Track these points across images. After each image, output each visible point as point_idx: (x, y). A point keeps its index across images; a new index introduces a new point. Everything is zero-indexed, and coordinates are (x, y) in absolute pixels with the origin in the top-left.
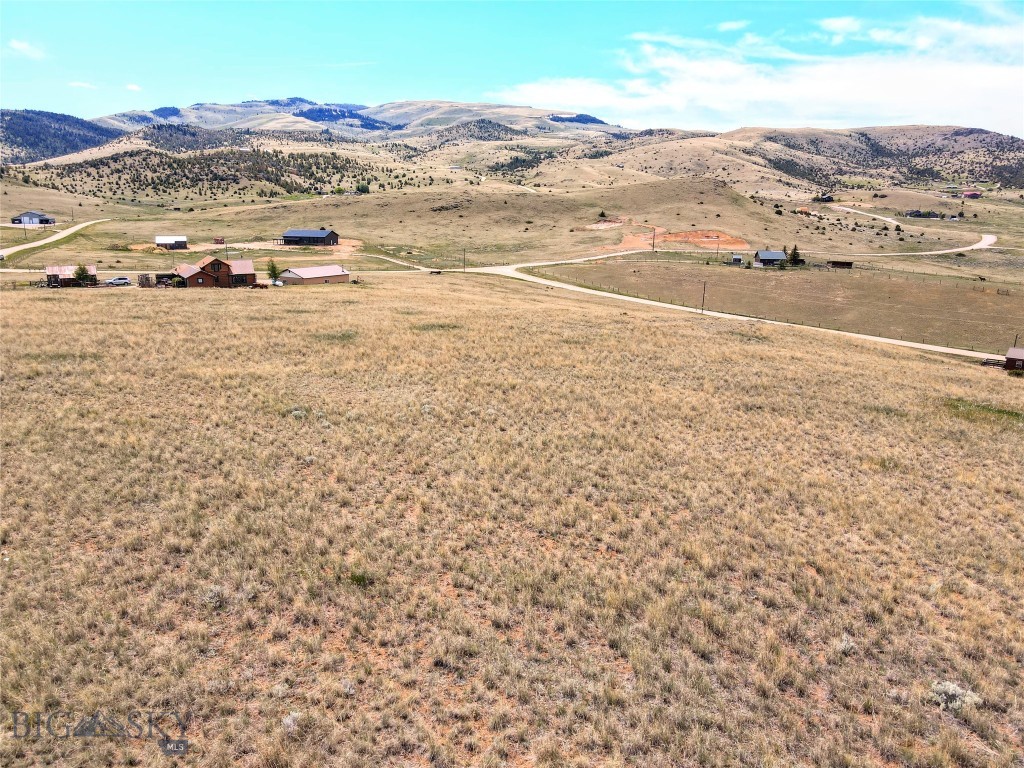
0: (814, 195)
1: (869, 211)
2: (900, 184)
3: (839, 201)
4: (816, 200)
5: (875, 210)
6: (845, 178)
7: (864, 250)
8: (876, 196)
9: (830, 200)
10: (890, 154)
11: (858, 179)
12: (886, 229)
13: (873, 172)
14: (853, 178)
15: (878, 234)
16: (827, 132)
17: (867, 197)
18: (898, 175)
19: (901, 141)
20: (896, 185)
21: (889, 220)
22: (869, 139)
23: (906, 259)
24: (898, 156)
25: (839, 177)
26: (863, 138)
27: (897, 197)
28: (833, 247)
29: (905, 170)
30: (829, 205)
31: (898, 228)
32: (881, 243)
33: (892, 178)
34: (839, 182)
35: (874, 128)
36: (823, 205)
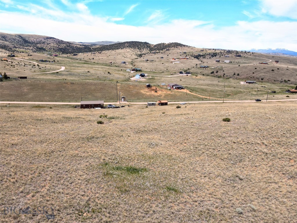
0: (8, 54)
1: (28, 60)
2: (35, 52)
3: (17, 56)
4: (9, 56)
5: (30, 59)
6: (17, 49)
7: (29, 72)
8: (29, 55)
9: (14, 56)
10: (30, 43)
11: (22, 50)
12: (34, 65)
13: (26, 48)
14: (20, 49)
15: (32, 67)
16: (8, 34)
17: (26, 55)
18: (33, 49)
19: (32, 39)
20: (34, 52)
21: (34, 62)
22: (22, 38)
23: (43, 74)
24: (32, 43)
25: (15, 49)
26: (20, 37)
27: (35, 55)
28: (19, 72)
29: (35, 48)
30: (14, 58)
31: (38, 65)
32: (34, 70)
33: (32, 50)
34: (16, 50)
35: (23, 34)
36: (12, 58)
